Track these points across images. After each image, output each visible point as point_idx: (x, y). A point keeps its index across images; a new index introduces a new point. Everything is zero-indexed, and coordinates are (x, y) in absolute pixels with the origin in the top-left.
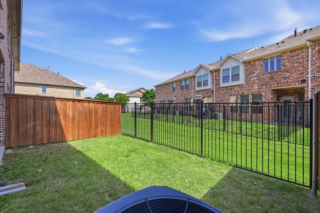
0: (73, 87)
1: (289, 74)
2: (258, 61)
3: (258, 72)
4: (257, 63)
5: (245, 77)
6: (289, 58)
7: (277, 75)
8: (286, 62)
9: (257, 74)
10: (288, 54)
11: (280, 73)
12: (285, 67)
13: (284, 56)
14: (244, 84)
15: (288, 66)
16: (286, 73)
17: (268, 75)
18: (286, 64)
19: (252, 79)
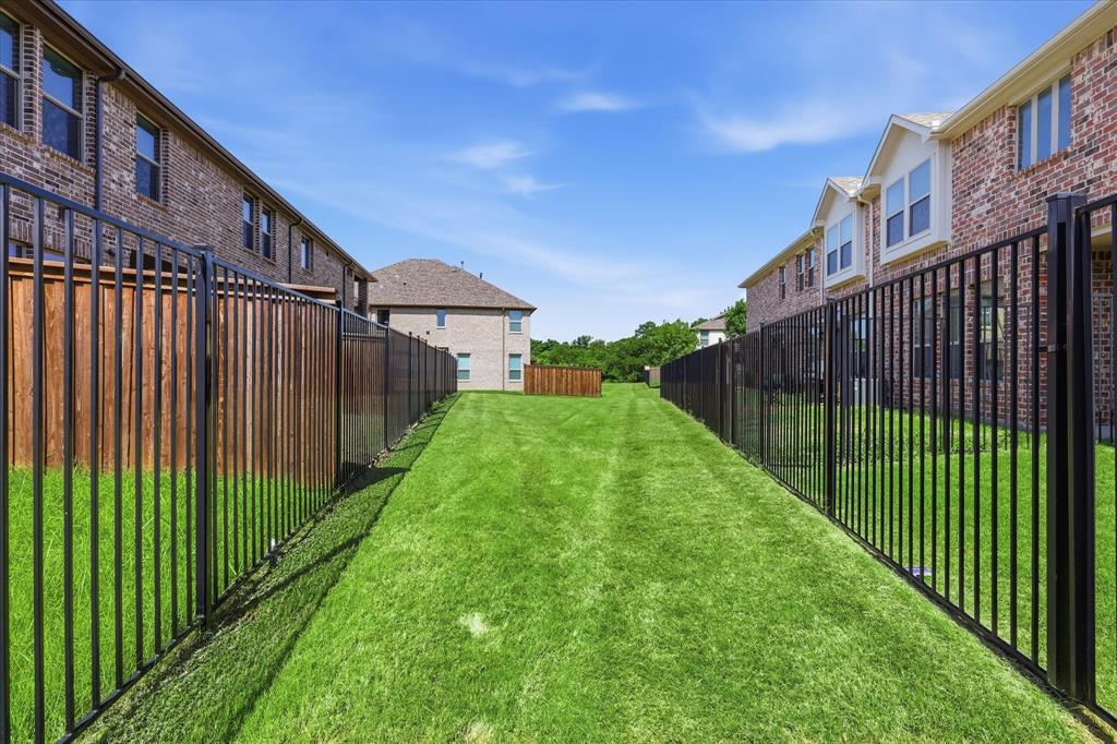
0: (500, 309)
1: (1099, 163)
2: (994, 124)
3: (993, 176)
4: (989, 133)
5: (954, 207)
6: (1099, 74)
7: (1056, 175)
8: (1087, 103)
9: (989, 184)
10: (1096, 53)
11: (1065, 163)
12: (1085, 129)
13: (1083, 70)
14: (951, 242)
15: (1096, 121)
16: (1086, 159)
17: (1025, 183)
18: (1088, 110)
19: (974, 213)
